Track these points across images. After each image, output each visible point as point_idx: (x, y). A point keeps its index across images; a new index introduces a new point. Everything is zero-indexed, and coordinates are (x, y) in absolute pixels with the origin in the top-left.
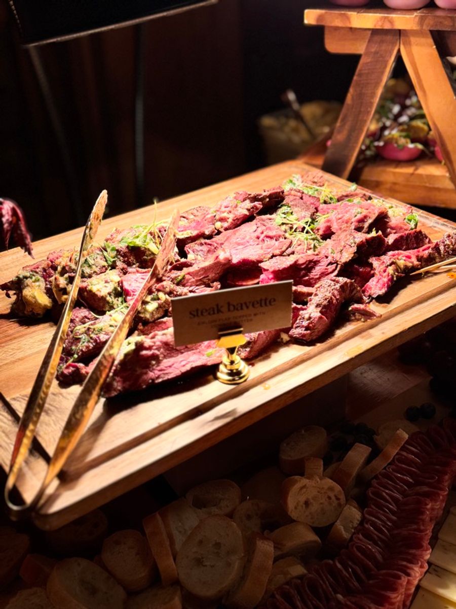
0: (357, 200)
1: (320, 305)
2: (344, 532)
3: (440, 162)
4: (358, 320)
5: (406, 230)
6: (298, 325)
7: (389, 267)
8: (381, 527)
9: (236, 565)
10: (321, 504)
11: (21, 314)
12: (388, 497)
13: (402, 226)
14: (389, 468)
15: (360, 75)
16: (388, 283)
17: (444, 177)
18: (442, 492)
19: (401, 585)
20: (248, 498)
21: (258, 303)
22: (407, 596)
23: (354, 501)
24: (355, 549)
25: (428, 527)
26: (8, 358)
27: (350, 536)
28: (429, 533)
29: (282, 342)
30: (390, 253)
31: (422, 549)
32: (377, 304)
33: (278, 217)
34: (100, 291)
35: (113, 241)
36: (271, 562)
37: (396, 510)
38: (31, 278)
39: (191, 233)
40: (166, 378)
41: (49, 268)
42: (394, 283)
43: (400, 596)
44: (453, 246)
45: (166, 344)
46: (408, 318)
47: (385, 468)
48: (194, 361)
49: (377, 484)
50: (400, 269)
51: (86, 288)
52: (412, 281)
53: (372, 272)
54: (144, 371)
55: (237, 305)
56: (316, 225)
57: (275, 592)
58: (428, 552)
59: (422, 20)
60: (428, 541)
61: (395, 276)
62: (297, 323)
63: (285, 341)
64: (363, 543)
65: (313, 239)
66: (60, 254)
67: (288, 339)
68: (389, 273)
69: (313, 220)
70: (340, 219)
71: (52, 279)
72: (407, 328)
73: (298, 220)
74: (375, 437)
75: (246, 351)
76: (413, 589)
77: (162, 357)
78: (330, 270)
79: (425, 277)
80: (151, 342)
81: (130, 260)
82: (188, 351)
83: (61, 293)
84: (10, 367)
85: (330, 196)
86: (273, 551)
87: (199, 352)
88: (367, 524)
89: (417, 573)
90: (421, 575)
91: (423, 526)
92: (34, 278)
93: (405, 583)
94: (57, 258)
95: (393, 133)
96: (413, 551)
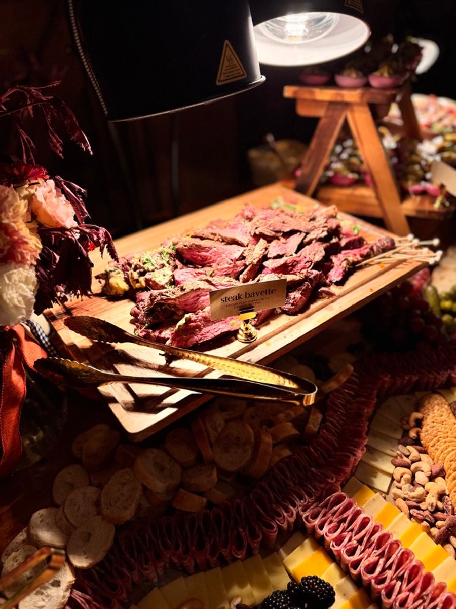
1: (301, 289)
2: (313, 428)
4: (325, 298)
5: (352, 236)
6: (287, 302)
7: (343, 262)
8: (336, 424)
9: (250, 452)
11: (108, 294)
12: (339, 404)
13: (350, 233)
16: (342, 273)
17: (371, 196)
18: (373, 401)
19: (351, 462)
21: (264, 292)
22: (353, 468)
24: (321, 439)
25: (365, 424)
27: (317, 430)
28: (366, 428)
30: (343, 252)
31: (362, 439)
32: (336, 286)
34: (161, 282)
36: (271, 449)
37: (344, 412)
38: (115, 271)
40: (205, 340)
41: (126, 265)
42: (346, 272)
43: (350, 469)
44: (382, 246)
45: (205, 318)
48: (222, 329)
49: (333, 396)
50: (350, 263)
51: (151, 279)
52: (357, 271)
53: (332, 265)
54: (191, 336)
55: (251, 294)
57: (274, 467)
58: (366, 440)
59: (362, 96)
60: (366, 433)
61: (347, 268)
63: (278, 312)
64: (326, 435)
66: (133, 256)
67: (280, 311)
68: (343, 266)
71: (129, 273)
72: (355, 303)
75: (255, 320)
76: (357, 463)
77: (202, 327)
78: (307, 266)
79: (365, 267)
80: (196, 317)
82: (218, 322)
83: (135, 282)
86: (272, 441)
87: (226, 323)
88: (327, 422)
89: (360, 454)
90: (362, 455)
91: (363, 424)
92: (116, 272)
93: (353, 461)
94: (131, 258)
95: (338, 166)
96: (356, 440)
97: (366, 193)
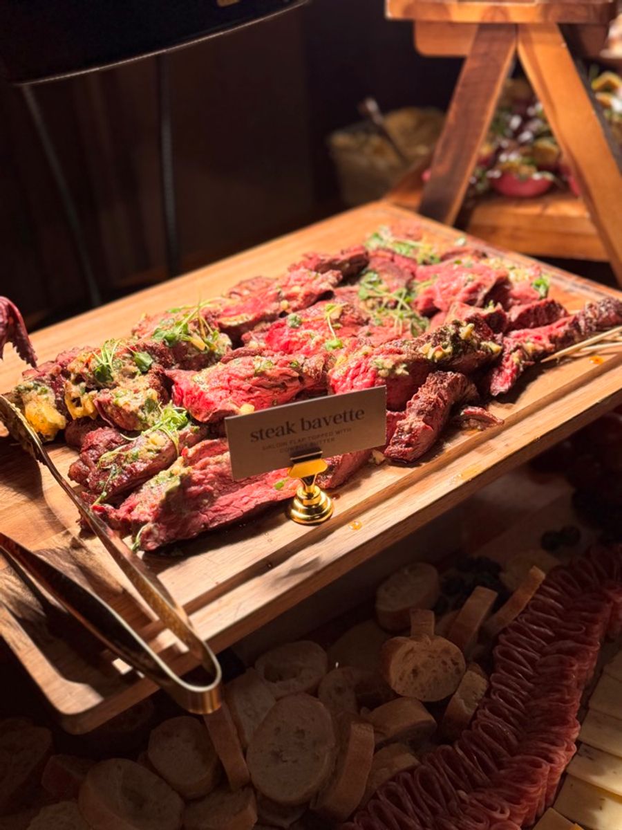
0: (467, 260)
1: (422, 411)
2: (464, 707)
3: (575, 197)
4: (473, 428)
5: (534, 299)
6: (396, 440)
7: (513, 354)
8: (514, 697)
9: (327, 759)
10: (434, 671)
12: (520, 657)
13: (528, 294)
14: (521, 618)
15: (464, 85)
16: (511, 375)
17: (582, 218)
18: (592, 647)
19: (542, 774)
20: (337, 664)
21: (341, 417)
22: (550, 788)
23: (477, 665)
24: (481, 730)
25: (575, 697)
26: (10, 499)
27: (473, 711)
28: (577, 704)
29: (375, 463)
30: (514, 333)
31: (568, 726)
32: (499, 404)
33: (362, 288)
34: (129, 405)
35: (143, 331)
36: (371, 753)
37: (532, 674)
38: (36, 389)
39: (247, 318)
40: (223, 521)
41: (59, 374)
42: (520, 374)
43: (541, 789)
44: (598, 319)
45: (221, 476)
46: (540, 422)
47: (516, 619)
48: (259, 497)
49: (507, 640)
50: (528, 354)
51: (109, 401)
52: (544, 371)
54: (194, 513)
55: (314, 421)
56: (413, 298)
57: (378, 792)
58: (576, 729)
59: (546, 10)
60: (576, 714)
61: (521, 365)
62: (395, 438)
63: (378, 462)
64: (490, 721)
65: (411, 317)
66: (73, 354)
67: (383, 459)
68: (513, 362)
69: (410, 290)
70: (444, 289)
71: (64, 389)
72: (539, 436)
73: (389, 291)
74: (502, 575)
75: (327, 478)
76: (558, 779)
77: (217, 494)
79: (561, 363)
80: (201, 474)
81: (168, 360)
82: (250, 483)
83: (75, 403)
84: (14, 512)
85: (431, 253)
86: (373, 738)
87: (266, 484)
88: (495, 694)
89: (562, 757)
90: (568, 760)
91: (569, 695)
92: (39, 389)
93: (547, 773)
94: (69, 360)
95: (512, 158)
96: (556, 729)
97: (570, 210)
